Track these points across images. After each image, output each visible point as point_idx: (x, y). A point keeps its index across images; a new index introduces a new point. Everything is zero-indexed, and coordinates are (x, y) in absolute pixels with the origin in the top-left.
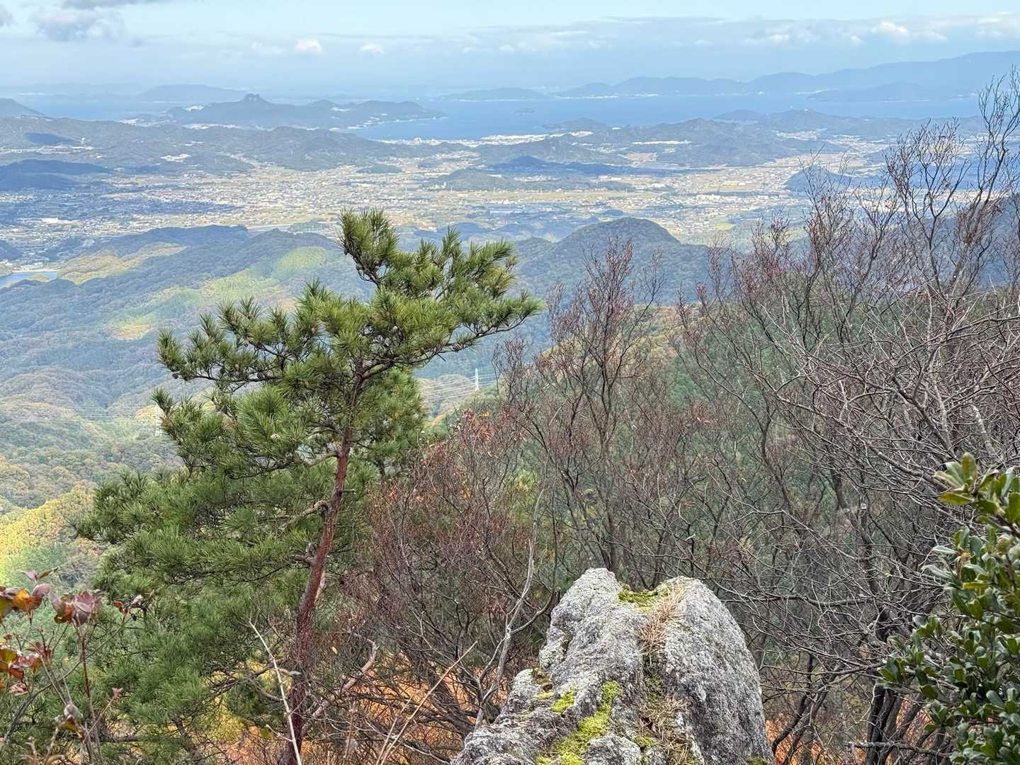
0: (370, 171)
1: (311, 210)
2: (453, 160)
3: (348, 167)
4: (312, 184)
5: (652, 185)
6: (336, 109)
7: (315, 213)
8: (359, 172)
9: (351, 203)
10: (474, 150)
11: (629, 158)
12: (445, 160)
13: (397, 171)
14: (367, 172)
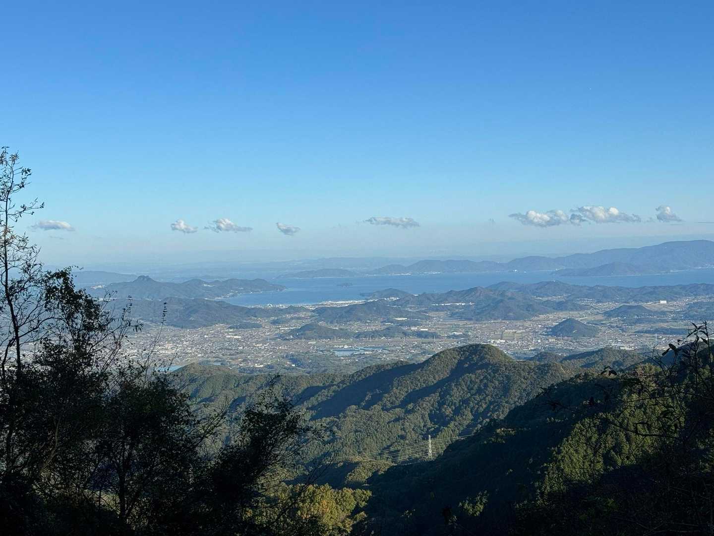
0: (238, 327)
1: (200, 355)
2: (299, 318)
3: (221, 325)
4: (196, 337)
5: (453, 333)
6: (205, 285)
7: (203, 357)
8: (231, 328)
9: (228, 349)
10: (313, 311)
11: (430, 315)
12: (292, 318)
13: (259, 326)
14: (237, 328)
